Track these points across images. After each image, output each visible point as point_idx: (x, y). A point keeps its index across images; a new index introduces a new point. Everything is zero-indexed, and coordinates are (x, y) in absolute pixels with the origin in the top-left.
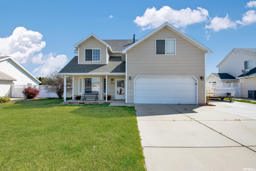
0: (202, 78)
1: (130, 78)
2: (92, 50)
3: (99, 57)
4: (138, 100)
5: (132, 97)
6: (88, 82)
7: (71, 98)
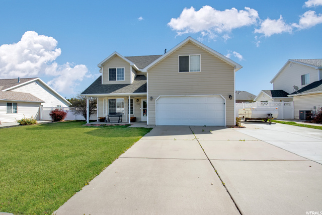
0: (230, 97)
1: (151, 98)
2: (115, 69)
3: (123, 76)
4: (161, 121)
5: (154, 119)
6: (112, 103)
7: (96, 121)
